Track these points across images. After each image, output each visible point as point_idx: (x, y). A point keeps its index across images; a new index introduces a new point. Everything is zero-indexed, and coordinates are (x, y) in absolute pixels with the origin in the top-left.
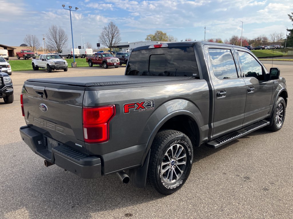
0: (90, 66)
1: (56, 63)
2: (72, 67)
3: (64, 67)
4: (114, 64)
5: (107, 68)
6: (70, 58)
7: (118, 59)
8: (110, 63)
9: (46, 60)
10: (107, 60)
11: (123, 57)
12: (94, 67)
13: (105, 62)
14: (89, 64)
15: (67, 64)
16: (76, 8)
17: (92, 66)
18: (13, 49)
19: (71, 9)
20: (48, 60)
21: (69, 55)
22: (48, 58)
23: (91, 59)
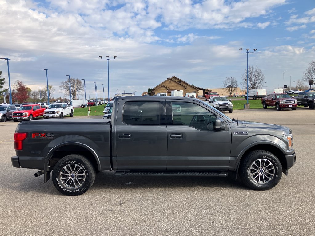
0: (264, 108)
1: (220, 105)
2: (245, 109)
3: (228, 109)
4: (288, 106)
5: (280, 110)
6: (256, 99)
7: (295, 100)
8: (283, 105)
9: (213, 102)
10: (280, 101)
11: (306, 97)
12: (268, 109)
13: (278, 104)
14: (263, 105)
15: (232, 106)
16: (254, 49)
17: (266, 108)
18: (210, 91)
19: (248, 51)
20: (215, 102)
21: (254, 96)
22: (216, 100)
23: (266, 100)
